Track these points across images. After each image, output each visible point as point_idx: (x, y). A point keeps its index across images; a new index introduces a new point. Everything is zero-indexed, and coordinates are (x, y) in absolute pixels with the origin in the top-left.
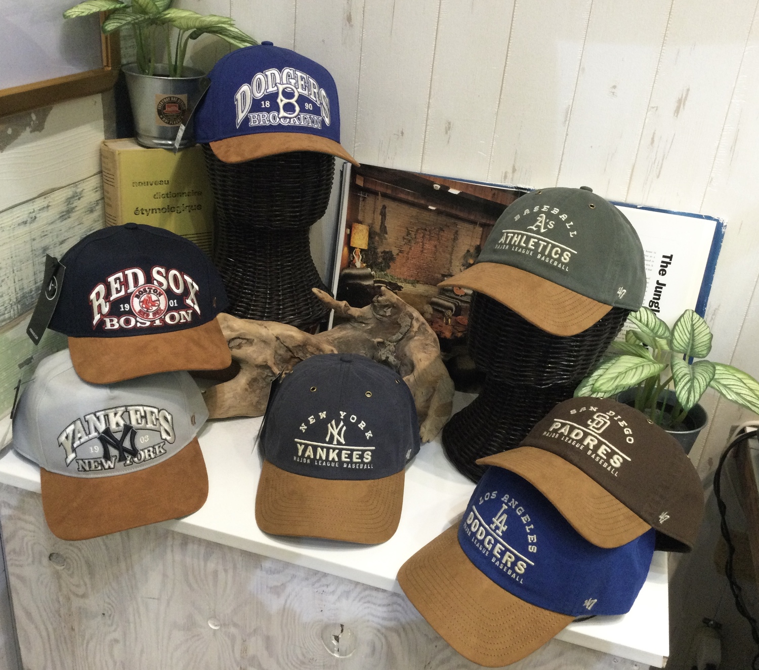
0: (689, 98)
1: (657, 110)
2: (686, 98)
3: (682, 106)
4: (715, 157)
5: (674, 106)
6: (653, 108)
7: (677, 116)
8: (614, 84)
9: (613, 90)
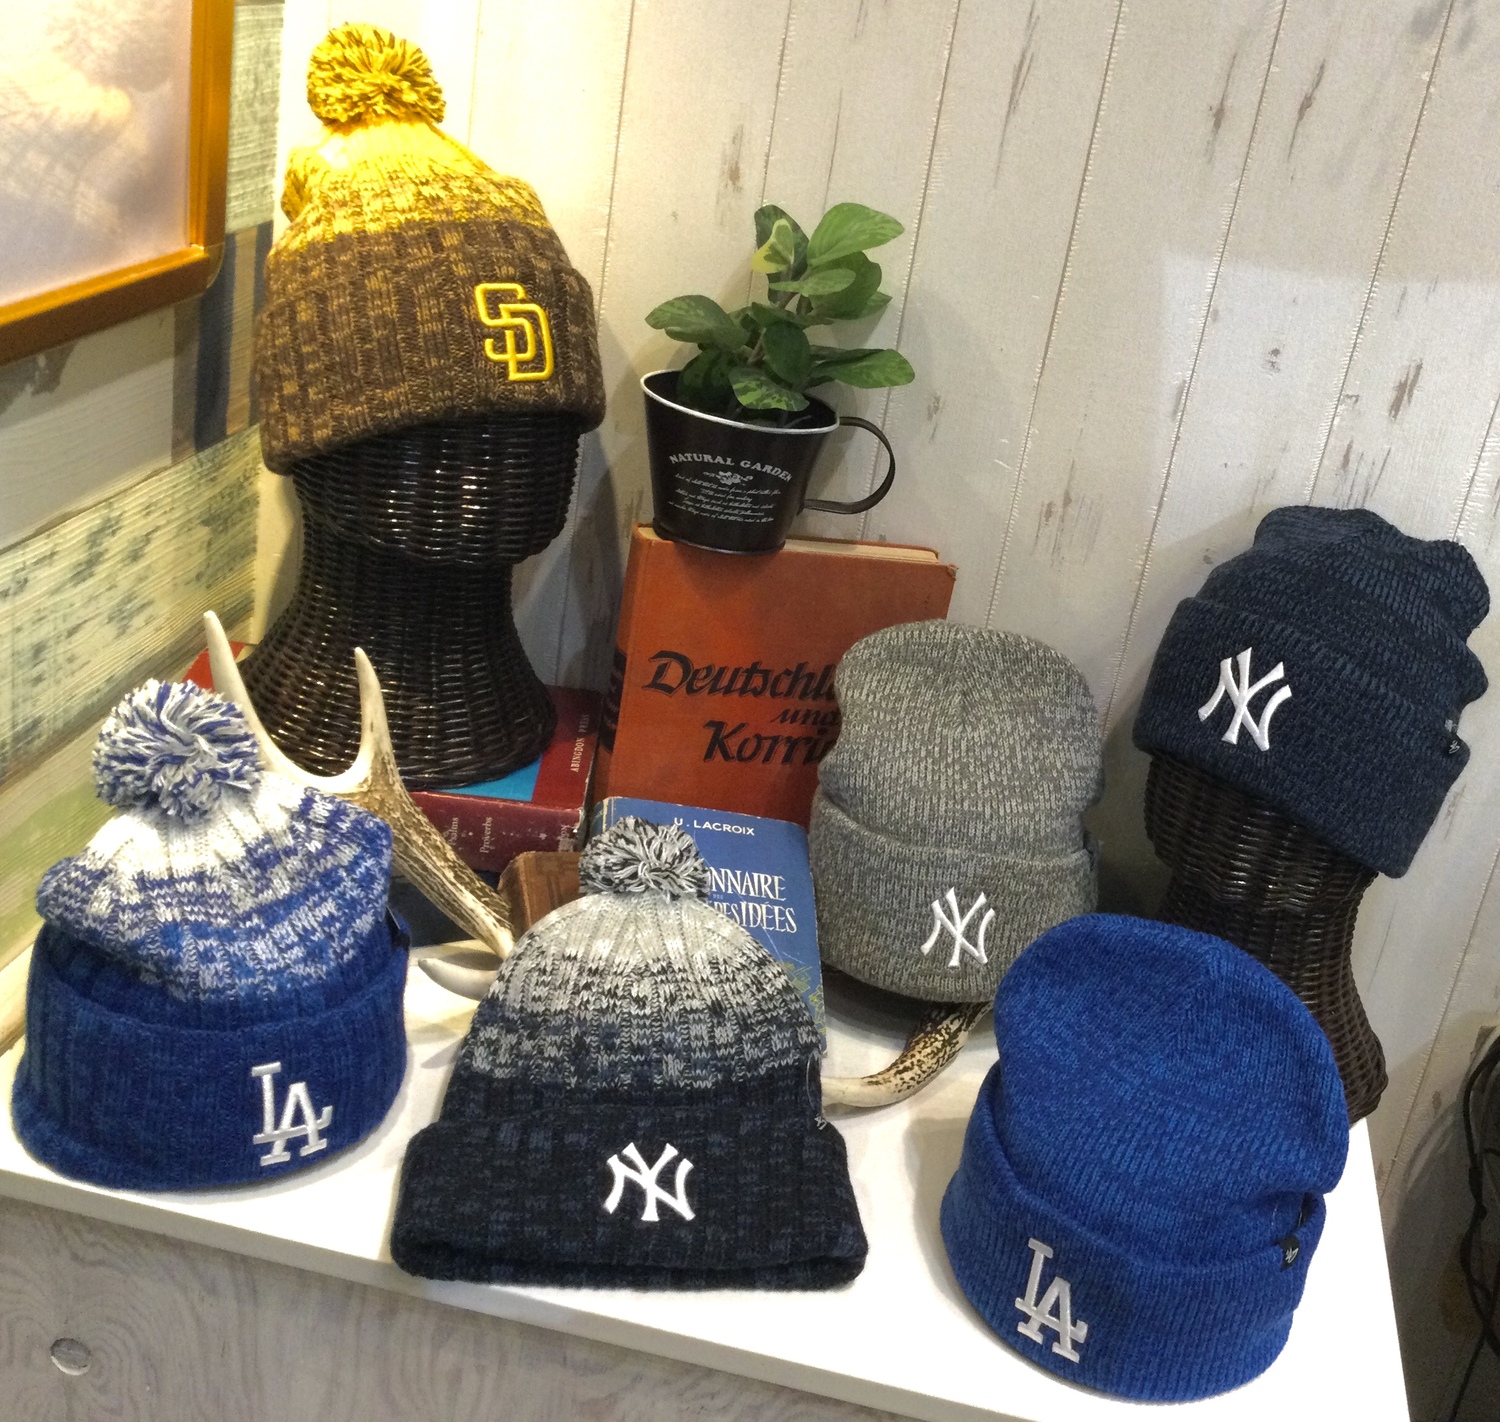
0: (1421, 382)
1: (1357, 401)
2: (1415, 381)
3: (1406, 398)
4: (1466, 499)
5: (1390, 395)
6: (1348, 396)
7: (1395, 417)
8: (1275, 347)
9: (1274, 359)
